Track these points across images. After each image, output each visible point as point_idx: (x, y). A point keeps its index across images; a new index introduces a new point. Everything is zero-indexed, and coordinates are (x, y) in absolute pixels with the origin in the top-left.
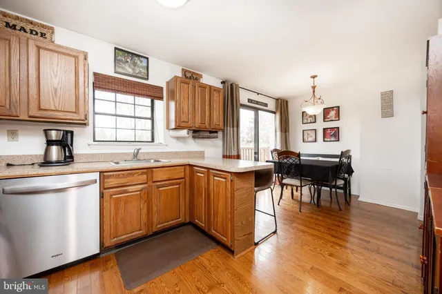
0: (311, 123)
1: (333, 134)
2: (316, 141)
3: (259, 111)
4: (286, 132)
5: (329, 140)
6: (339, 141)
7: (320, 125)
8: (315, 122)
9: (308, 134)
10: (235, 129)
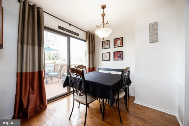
0: (107, 48)
1: (119, 56)
2: (110, 60)
3: (71, 38)
4: (93, 54)
5: (117, 59)
6: (122, 60)
7: (112, 50)
8: (109, 48)
9: (105, 56)
10: (36, 47)
